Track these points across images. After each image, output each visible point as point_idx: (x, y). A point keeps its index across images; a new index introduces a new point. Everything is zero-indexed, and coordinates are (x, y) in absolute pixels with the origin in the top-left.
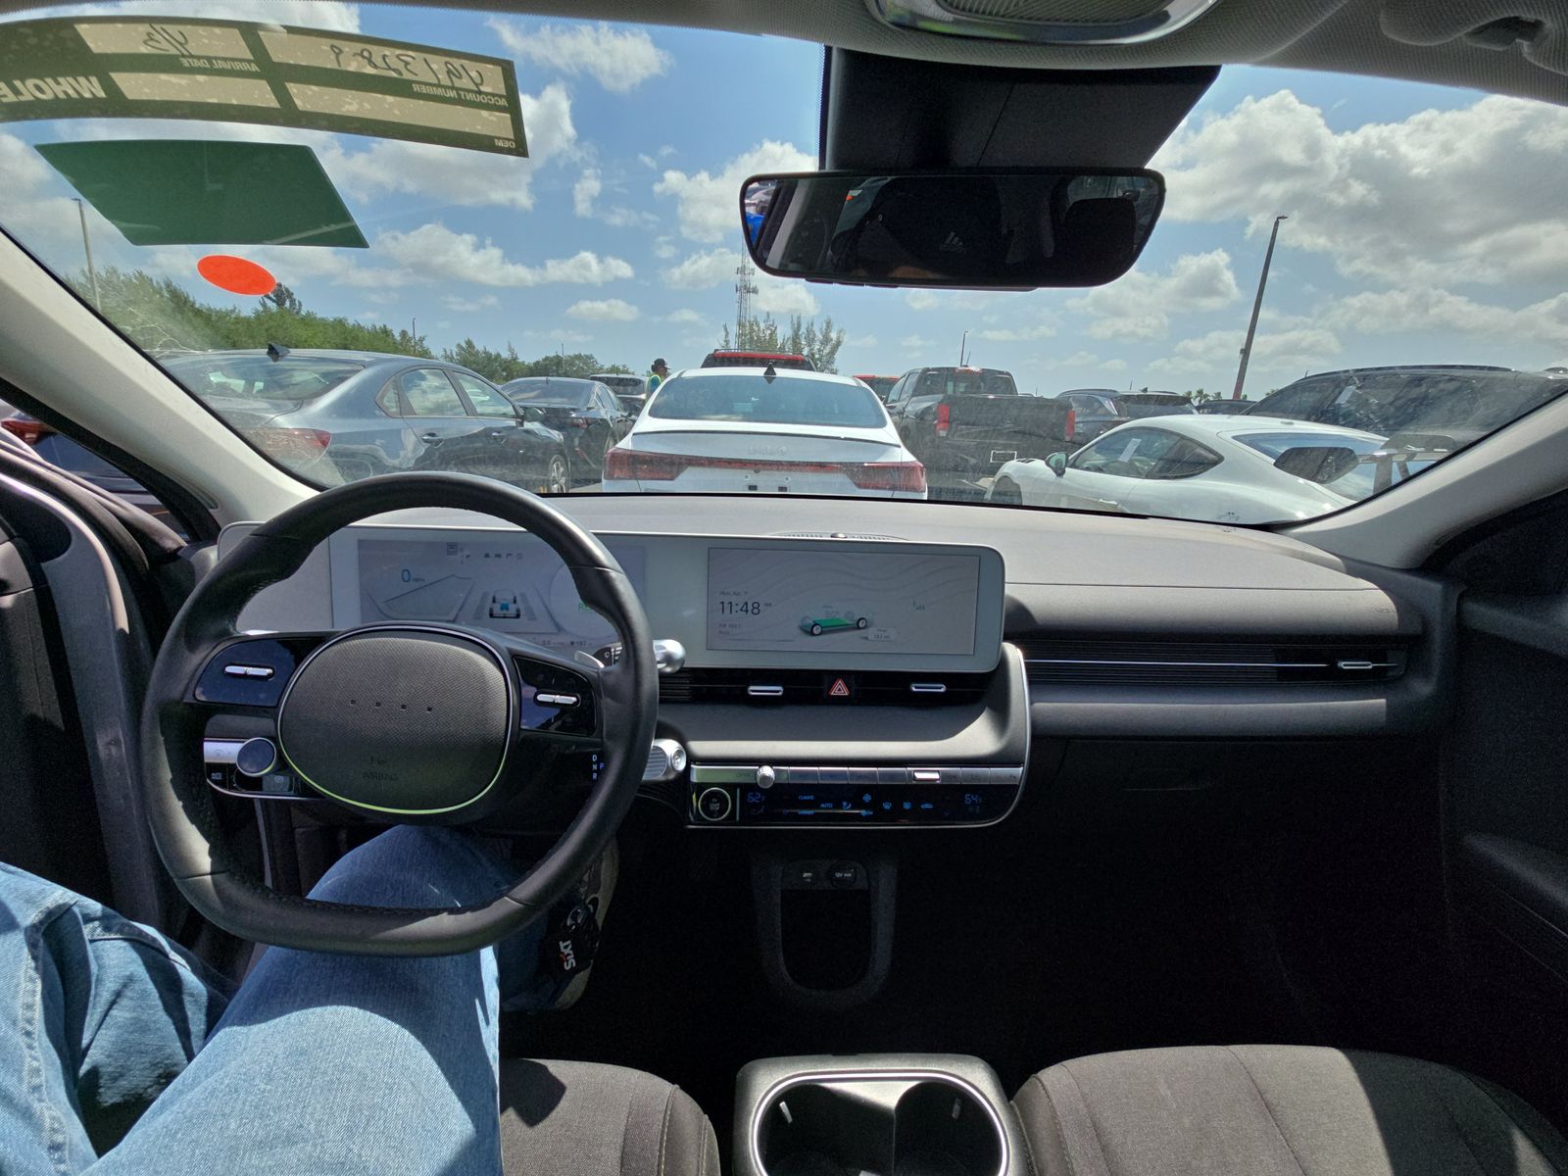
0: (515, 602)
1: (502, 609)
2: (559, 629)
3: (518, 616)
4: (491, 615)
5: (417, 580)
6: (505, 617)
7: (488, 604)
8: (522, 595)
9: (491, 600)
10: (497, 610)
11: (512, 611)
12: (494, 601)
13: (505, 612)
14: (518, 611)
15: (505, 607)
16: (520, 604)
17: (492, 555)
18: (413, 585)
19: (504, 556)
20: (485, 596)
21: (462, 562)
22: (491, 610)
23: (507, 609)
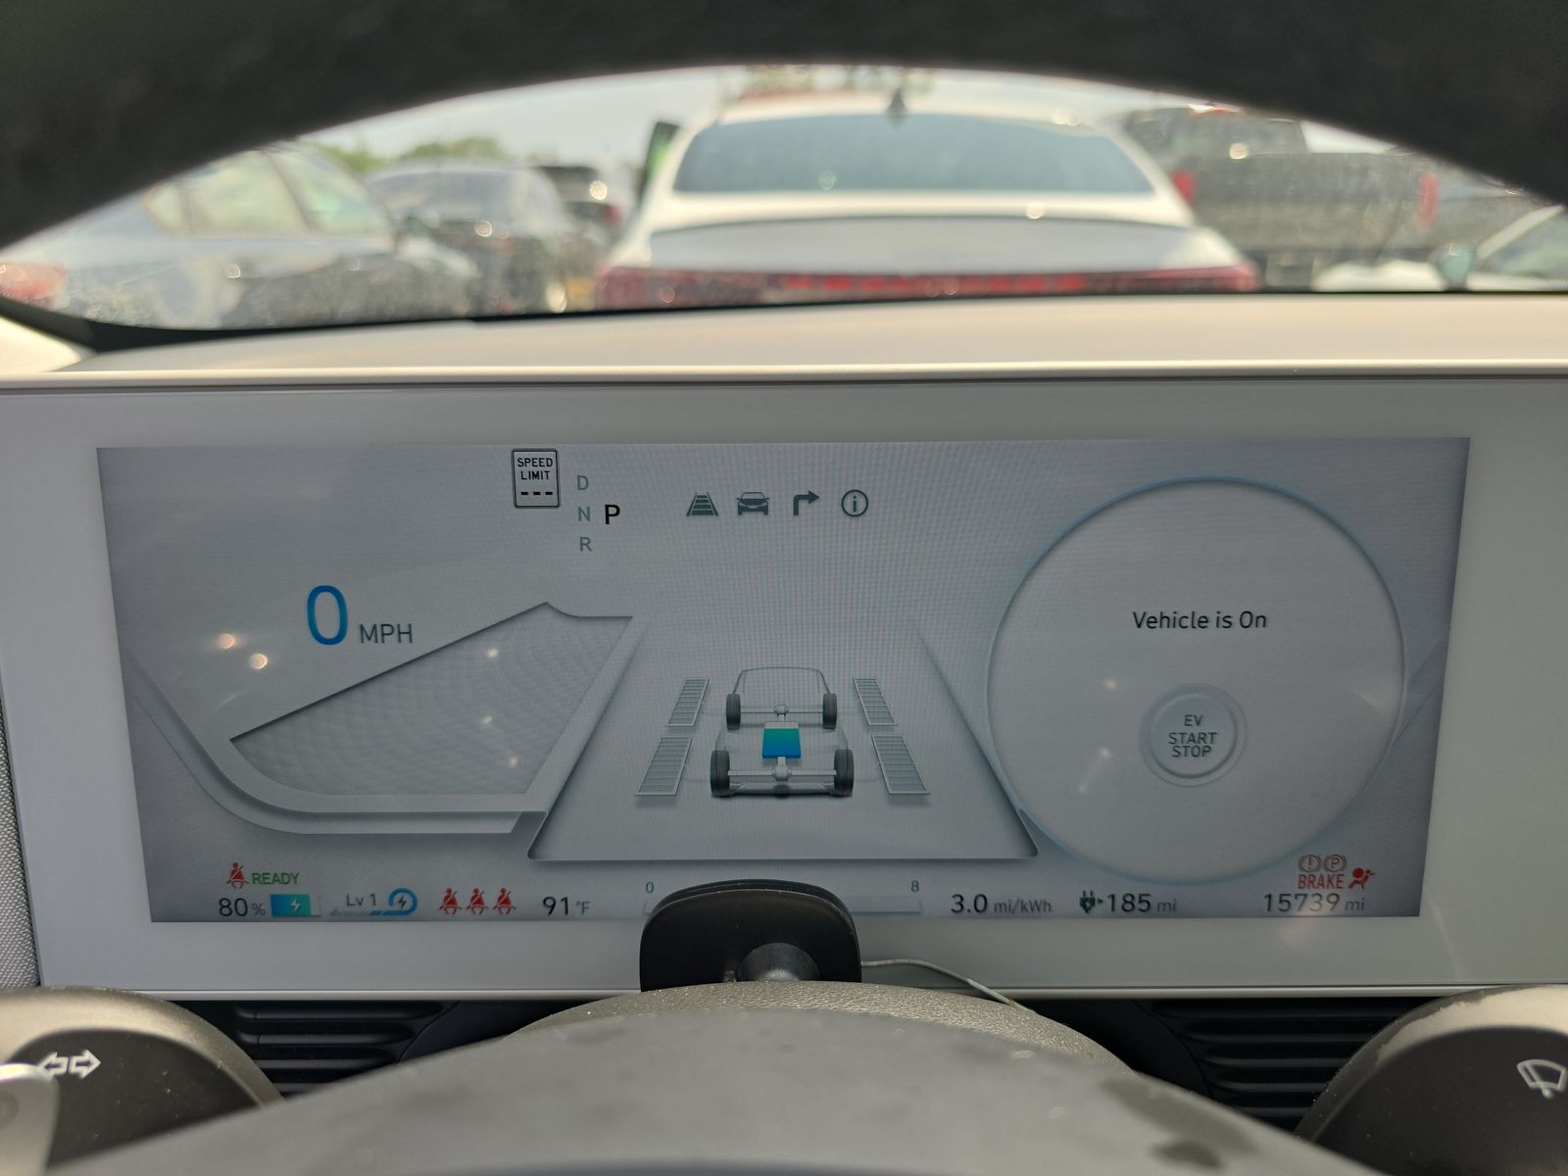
0: (830, 720)
1: (769, 756)
2: (1031, 841)
3: (843, 786)
4: (722, 786)
5: (372, 633)
6: (782, 793)
7: (710, 732)
8: (867, 688)
9: (718, 708)
10: (747, 764)
11: (816, 762)
12: (734, 721)
13: (782, 767)
14: (844, 761)
15: (781, 747)
16: (852, 730)
17: (726, 504)
18: (357, 659)
19: (780, 505)
20: (694, 690)
21: (585, 543)
22: (720, 762)
23: (794, 755)
